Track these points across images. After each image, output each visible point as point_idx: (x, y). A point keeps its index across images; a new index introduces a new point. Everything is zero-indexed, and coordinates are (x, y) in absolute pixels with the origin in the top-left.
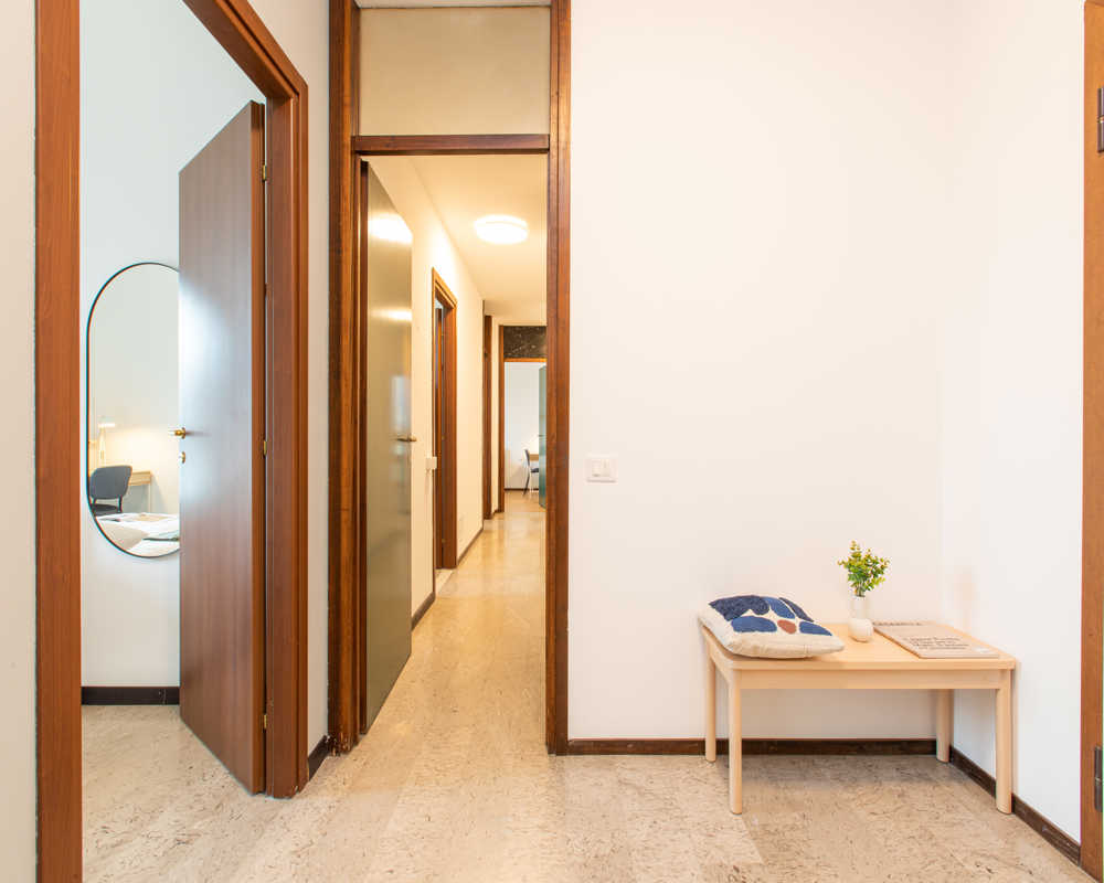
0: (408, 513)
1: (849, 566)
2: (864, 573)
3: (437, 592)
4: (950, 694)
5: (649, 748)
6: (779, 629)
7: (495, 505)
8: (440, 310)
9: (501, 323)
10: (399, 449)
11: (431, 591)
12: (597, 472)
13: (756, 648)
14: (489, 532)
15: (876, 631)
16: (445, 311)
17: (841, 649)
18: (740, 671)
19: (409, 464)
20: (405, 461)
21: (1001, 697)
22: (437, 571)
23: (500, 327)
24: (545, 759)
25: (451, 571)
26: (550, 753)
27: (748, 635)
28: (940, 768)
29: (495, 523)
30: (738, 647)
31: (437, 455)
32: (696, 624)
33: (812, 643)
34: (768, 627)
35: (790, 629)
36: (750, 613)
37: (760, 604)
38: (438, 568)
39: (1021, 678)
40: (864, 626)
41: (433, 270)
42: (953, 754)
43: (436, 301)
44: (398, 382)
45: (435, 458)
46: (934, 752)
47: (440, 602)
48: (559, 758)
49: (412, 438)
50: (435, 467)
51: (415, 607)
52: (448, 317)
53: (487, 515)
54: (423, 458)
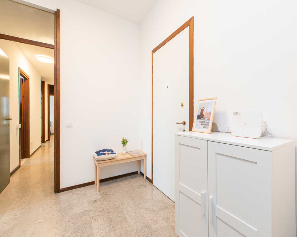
0: (8, 143)
1: (122, 141)
2: (124, 142)
3: (21, 165)
4: (140, 160)
5: (82, 186)
6: (106, 154)
7: (46, 138)
8: (22, 79)
9: (49, 84)
10: (5, 122)
11: (19, 164)
12: (68, 126)
13: (101, 159)
14: (44, 146)
15: (127, 152)
16: (24, 80)
17: (117, 156)
18: (99, 164)
19: (9, 126)
20: (8, 126)
21: (144, 160)
22: (21, 160)
23: (48, 85)
24: (54, 195)
25: (27, 159)
26: (55, 193)
27: (100, 156)
28: (139, 176)
29: (46, 144)
30: (98, 159)
31: (21, 124)
32: (93, 157)
33: (113, 156)
34: (105, 154)
35: (108, 154)
36: (102, 152)
37: (104, 151)
38: (21, 159)
39: (147, 156)
40: (124, 152)
41: (19, 68)
42: (141, 172)
43: (20, 76)
44: (5, 99)
45: (20, 125)
46: (138, 173)
47: (22, 168)
48: (58, 194)
49: (10, 118)
50: (20, 127)
51: (11, 170)
52: (26, 82)
53: (43, 141)
54: (15, 125)
